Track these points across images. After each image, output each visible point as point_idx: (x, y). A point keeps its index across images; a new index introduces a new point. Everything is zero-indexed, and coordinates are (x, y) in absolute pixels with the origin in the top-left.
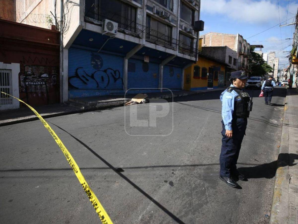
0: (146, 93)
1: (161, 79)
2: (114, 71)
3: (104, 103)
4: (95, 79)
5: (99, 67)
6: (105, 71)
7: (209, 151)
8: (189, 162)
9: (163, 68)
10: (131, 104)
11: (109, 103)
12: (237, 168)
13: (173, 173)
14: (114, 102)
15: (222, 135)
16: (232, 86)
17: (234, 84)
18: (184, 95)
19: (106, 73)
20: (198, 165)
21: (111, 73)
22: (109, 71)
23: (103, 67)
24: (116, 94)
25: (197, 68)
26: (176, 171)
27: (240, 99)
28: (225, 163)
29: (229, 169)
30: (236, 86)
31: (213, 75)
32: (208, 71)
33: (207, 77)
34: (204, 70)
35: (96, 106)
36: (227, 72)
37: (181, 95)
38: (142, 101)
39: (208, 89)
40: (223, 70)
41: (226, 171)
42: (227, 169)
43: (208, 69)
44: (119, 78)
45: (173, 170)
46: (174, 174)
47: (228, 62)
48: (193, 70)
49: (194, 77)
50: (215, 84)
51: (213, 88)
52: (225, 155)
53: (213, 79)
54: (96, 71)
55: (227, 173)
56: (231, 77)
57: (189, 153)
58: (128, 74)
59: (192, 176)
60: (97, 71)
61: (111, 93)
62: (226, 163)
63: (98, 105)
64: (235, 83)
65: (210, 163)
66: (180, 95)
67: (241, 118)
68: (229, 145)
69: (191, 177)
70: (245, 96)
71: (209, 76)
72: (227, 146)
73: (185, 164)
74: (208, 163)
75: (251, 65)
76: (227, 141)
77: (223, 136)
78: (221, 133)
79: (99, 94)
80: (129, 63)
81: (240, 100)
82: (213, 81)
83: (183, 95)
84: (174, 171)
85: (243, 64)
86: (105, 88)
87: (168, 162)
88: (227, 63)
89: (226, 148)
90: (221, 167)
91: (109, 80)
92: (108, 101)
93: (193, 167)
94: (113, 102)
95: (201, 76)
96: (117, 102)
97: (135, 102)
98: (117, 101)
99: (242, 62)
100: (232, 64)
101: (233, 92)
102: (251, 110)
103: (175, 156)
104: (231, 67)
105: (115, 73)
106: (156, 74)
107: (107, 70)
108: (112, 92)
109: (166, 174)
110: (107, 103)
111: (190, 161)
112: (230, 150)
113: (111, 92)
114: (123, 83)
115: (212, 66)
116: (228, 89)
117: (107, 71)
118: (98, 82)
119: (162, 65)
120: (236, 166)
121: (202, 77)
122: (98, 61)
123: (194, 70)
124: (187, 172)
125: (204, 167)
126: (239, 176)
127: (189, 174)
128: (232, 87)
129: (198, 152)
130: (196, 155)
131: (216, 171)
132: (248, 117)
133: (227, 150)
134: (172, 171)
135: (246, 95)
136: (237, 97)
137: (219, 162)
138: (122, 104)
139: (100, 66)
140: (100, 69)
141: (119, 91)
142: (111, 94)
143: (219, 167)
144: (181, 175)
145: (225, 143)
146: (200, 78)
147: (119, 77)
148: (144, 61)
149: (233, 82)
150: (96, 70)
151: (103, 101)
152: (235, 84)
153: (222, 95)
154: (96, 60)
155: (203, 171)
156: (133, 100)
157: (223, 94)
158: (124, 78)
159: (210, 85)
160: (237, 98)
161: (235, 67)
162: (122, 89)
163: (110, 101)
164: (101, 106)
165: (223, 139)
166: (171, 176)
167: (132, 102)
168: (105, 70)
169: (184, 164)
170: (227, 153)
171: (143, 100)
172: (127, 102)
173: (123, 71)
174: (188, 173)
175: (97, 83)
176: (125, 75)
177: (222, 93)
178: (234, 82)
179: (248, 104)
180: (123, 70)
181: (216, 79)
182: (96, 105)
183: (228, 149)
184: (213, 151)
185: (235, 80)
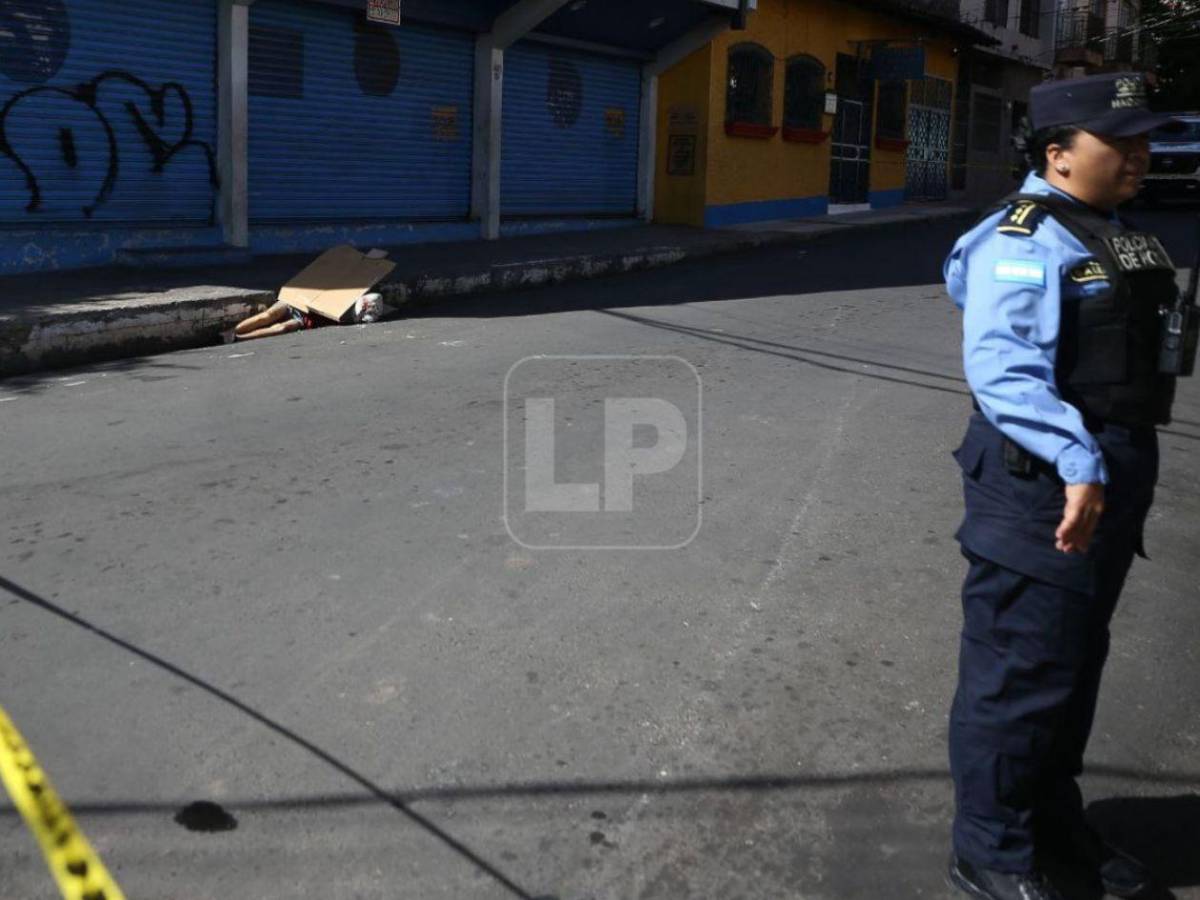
0: (382, 247)
1: (487, 144)
2: (150, 92)
3: (85, 326)
4: (16, 151)
5: (44, 64)
6: (86, 93)
7: (857, 670)
8: (713, 751)
9: (505, 61)
10: (278, 327)
11: (114, 325)
12: (1085, 805)
13: (596, 838)
14: (154, 317)
15: (967, 553)
16: (1033, 185)
17: (1051, 172)
18: (660, 256)
19: (92, 107)
20: (780, 783)
21: (131, 108)
22: (114, 94)
23: (67, 61)
24: (164, 257)
25: (749, 63)
26: (621, 822)
27: (1105, 285)
28: (990, 761)
29: (1024, 816)
30: (1068, 187)
31: (869, 110)
32: (829, 85)
33: (827, 125)
34: (803, 72)
35: (26, 348)
36: (977, 89)
37: (636, 259)
38: (353, 306)
39: (835, 209)
40: (940, 70)
41: (998, 828)
42: (1010, 810)
43: (829, 63)
44: (186, 141)
45: (598, 815)
46: (607, 844)
47: (981, 15)
48: (723, 73)
49: (730, 129)
50: (885, 173)
51: (866, 207)
52: (987, 705)
53: (866, 142)
54: (17, 96)
55: (1007, 843)
56: (1031, 124)
57: (711, 686)
58: (250, 111)
59: (740, 860)
60: (29, 92)
61: (126, 251)
62: (998, 762)
63: (39, 339)
64: (1067, 166)
65: (877, 763)
66: (628, 262)
67: (1107, 426)
68: (1024, 626)
69: (735, 868)
70: (1140, 262)
71: (837, 116)
72: (1006, 637)
73: (688, 767)
74: (855, 767)
75: (1158, 31)
76: (1005, 601)
77: (973, 563)
78: (959, 537)
79: (41, 260)
80: (253, 30)
81: (1100, 291)
82: (865, 154)
83: (650, 258)
84: (610, 821)
85: (1096, 24)
86: (87, 211)
87: (558, 756)
88: (972, 19)
89: (1001, 650)
90: (963, 796)
91: (114, 160)
92: (110, 305)
93: (745, 797)
94: (144, 318)
95: (777, 118)
96: (173, 314)
97: (306, 311)
98: (173, 306)
99: (1083, 14)
100: (1013, 24)
101: (1049, 231)
102: (1186, 369)
103: (608, 708)
104: (1005, 50)
105: (157, 105)
106: (454, 109)
107: (102, 85)
108: (138, 239)
109: (545, 845)
110: (100, 325)
111: (727, 747)
112: (1026, 665)
113: (127, 244)
114: (215, 180)
115: (860, 43)
116: (1012, 212)
117: (99, 95)
118: (34, 172)
119: (499, 47)
120: (1076, 790)
121: (786, 123)
122: (34, 22)
123: (730, 74)
124: (702, 830)
125: (825, 795)
126: (1106, 868)
127: (720, 846)
128: (1035, 199)
129: (778, 677)
130: (767, 704)
131: (924, 823)
132: (1166, 419)
133: (1003, 666)
134: (591, 826)
135: (1148, 257)
136: (1079, 268)
137: (941, 759)
138: (213, 327)
139: (46, 55)
140: (53, 74)
141: (187, 238)
142: (129, 259)
143: (945, 794)
144: (659, 853)
145: (989, 613)
146: (773, 131)
147: (188, 133)
148: (363, 13)
149: (1050, 157)
150: (23, 88)
151: (73, 308)
152: (1065, 174)
153: (964, 256)
154: (22, 15)
155: (821, 824)
156: (293, 297)
157: (970, 250)
158: (221, 141)
159: (849, 184)
160: (1081, 280)
161: (1030, 49)
162: (211, 222)
163: (123, 305)
164: (61, 342)
165: (971, 582)
166: (587, 863)
167: (286, 314)
168: (82, 86)
169: (676, 768)
170: (1005, 695)
171: (357, 298)
172: (245, 316)
173: (215, 90)
174: (708, 835)
175: (32, 184)
176: (230, 122)
177: (963, 242)
178: (1057, 162)
179: (1162, 322)
180: (215, 81)
181: (892, 136)
182: (25, 340)
183: (1014, 659)
184: (888, 670)
185: (1064, 141)
